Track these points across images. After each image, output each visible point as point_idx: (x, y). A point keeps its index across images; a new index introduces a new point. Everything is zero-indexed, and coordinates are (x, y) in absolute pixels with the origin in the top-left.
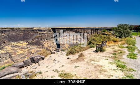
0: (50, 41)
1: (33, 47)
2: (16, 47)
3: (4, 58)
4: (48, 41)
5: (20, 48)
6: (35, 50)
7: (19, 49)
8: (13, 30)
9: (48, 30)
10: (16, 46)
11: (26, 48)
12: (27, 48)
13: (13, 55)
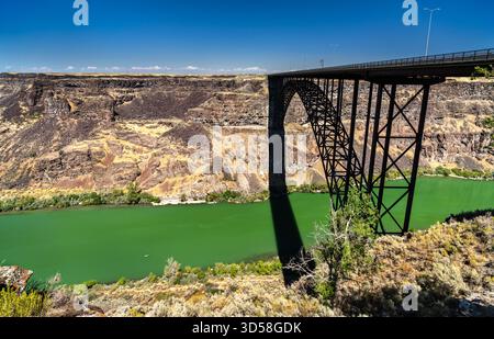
0: (243, 130)
1: (172, 146)
2: (127, 139)
3: (78, 168)
4: (234, 131)
5: (137, 144)
6: (172, 159)
7: (131, 145)
8: (165, 80)
9: (251, 82)
10: (129, 136)
11: (154, 145)
12: (157, 148)
13: (99, 164)
